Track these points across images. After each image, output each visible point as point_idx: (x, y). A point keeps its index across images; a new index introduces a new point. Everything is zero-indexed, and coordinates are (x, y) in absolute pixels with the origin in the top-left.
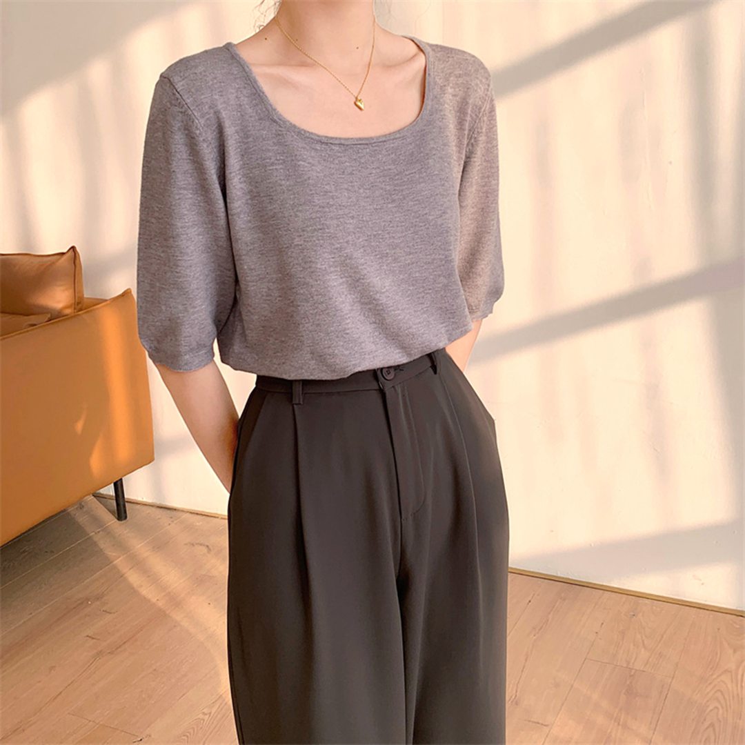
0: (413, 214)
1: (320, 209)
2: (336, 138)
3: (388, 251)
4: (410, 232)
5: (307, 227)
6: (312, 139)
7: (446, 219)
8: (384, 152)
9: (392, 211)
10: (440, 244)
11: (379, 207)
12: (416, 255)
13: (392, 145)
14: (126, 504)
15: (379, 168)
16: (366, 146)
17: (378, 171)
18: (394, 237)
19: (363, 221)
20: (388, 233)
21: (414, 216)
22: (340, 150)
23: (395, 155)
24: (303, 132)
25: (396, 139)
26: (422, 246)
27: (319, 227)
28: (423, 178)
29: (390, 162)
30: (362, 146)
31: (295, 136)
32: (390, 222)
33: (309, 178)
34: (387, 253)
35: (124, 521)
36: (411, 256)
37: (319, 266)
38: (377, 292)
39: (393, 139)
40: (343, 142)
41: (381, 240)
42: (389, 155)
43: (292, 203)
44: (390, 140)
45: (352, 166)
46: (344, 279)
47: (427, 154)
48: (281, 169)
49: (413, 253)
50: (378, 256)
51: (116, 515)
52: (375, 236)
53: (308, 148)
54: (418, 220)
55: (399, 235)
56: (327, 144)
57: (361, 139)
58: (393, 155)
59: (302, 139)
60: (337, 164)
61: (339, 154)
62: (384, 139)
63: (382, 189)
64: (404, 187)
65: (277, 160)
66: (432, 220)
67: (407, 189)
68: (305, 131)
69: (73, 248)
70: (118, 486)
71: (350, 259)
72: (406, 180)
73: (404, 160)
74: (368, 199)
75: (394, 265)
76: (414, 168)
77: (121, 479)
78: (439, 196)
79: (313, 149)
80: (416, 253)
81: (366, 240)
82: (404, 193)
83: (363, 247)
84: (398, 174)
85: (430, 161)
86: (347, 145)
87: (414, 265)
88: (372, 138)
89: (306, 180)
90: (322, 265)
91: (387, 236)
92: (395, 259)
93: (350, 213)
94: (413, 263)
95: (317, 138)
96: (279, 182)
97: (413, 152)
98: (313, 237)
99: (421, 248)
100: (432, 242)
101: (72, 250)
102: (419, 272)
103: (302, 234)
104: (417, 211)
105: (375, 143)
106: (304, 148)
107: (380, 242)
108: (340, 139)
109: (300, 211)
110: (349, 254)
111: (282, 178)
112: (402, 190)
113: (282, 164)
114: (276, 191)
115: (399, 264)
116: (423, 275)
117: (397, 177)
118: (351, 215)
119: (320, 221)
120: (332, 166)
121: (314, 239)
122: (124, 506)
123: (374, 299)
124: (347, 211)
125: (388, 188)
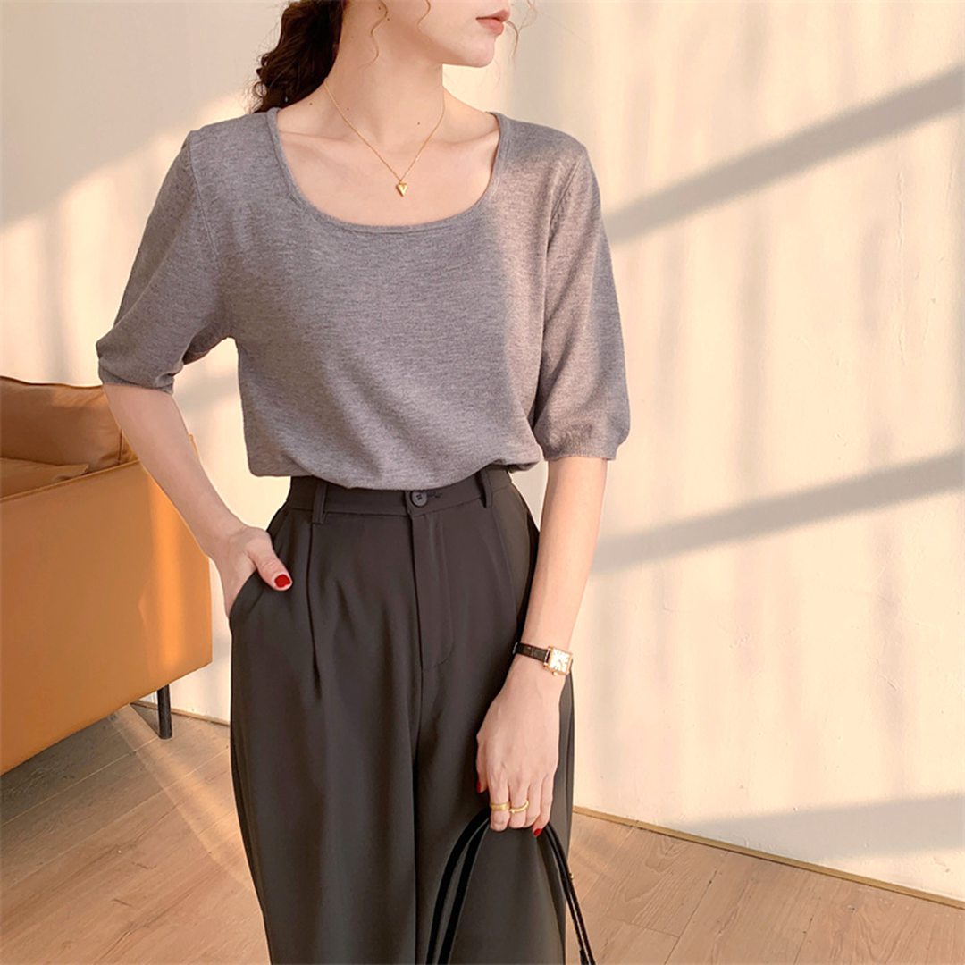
0: (447, 316)
1: (328, 305)
2: (362, 226)
3: (412, 357)
4: (442, 337)
5: (312, 323)
6: (333, 225)
7: (491, 324)
8: (423, 243)
9: (420, 312)
10: (482, 353)
11: (405, 305)
12: (452, 364)
13: (434, 236)
15: (413, 261)
16: (400, 236)
17: (412, 264)
18: (420, 342)
19: (381, 321)
20: (414, 337)
21: (448, 319)
22: (366, 240)
23: (437, 248)
24: (323, 216)
25: (439, 228)
26: (461, 355)
27: (325, 325)
28: (467, 274)
29: (429, 255)
30: (395, 236)
31: (314, 220)
32: (416, 324)
33: (320, 270)
34: (411, 360)
35: (168, 740)
36: (444, 365)
37: (329, 368)
38: (397, 404)
39: (436, 229)
40: (369, 230)
41: (403, 344)
42: (429, 247)
43: (298, 295)
44: (432, 229)
45: (379, 258)
46: (358, 385)
47: (479, 248)
48: (292, 255)
49: (446, 362)
50: (400, 363)
51: (158, 731)
52: (395, 338)
53: (327, 234)
54: (452, 323)
55: (428, 340)
56: (350, 232)
57: (392, 228)
58: (435, 248)
59: (321, 224)
60: (360, 255)
61: (364, 244)
62: (423, 229)
63: (413, 284)
64: (440, 285)
65: (288, 244)
66: (473, 324)
67: (445, 286)
68: (326, 216)
71: (360, 362)
72: (445, 275)
73: (447, 254)
74: (392, 296)
75: (420, 374)
76: (458, 263)
78: (485, 297)
79: (333, 236)
80: (451, 361)
81: (384, 343)
82: (440, 291)
83: (379, 350)
84: (436, 269)
85: (481, 255)
86: (376, 235)
87: (449, 376)
88: (408, 227)
89: (316, 271)
90: (331, 366)
91: (411, 340)
92: (422, 368)
93: (364, 310)
94: (446, 374)
95: (339, 224)
96: (288, 270)
97: (461, 245)
98: (319, 335)
99: (458, 357)
100: (472, 350)
102: (455, 384)
103: (308, 331)
104: (453, 313)
105: (411, 232)
106: (322, 235)
107: (401, 346)
108: (367, 227)
109: (306, 306)
110: (360, 358)
111: (291, 266)
112: (438, 288)
113: (293, 249)
114: (283, 280)
115: (428, 373)
116: (461, 388)
117: (435, 272)
118: (365, 313)
119: (326, 318)
120: (354, 256)
121: (321, 337)
122: (170, 720)
123: (393, 411)
124: (360, 308)
125: (422, 284)
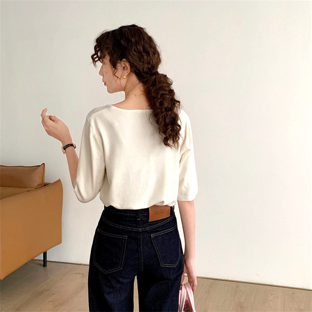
14: (47, 262)
69: (44, 164)
70: (45, 254)
77: (46, 252)
101: (43, 164)
